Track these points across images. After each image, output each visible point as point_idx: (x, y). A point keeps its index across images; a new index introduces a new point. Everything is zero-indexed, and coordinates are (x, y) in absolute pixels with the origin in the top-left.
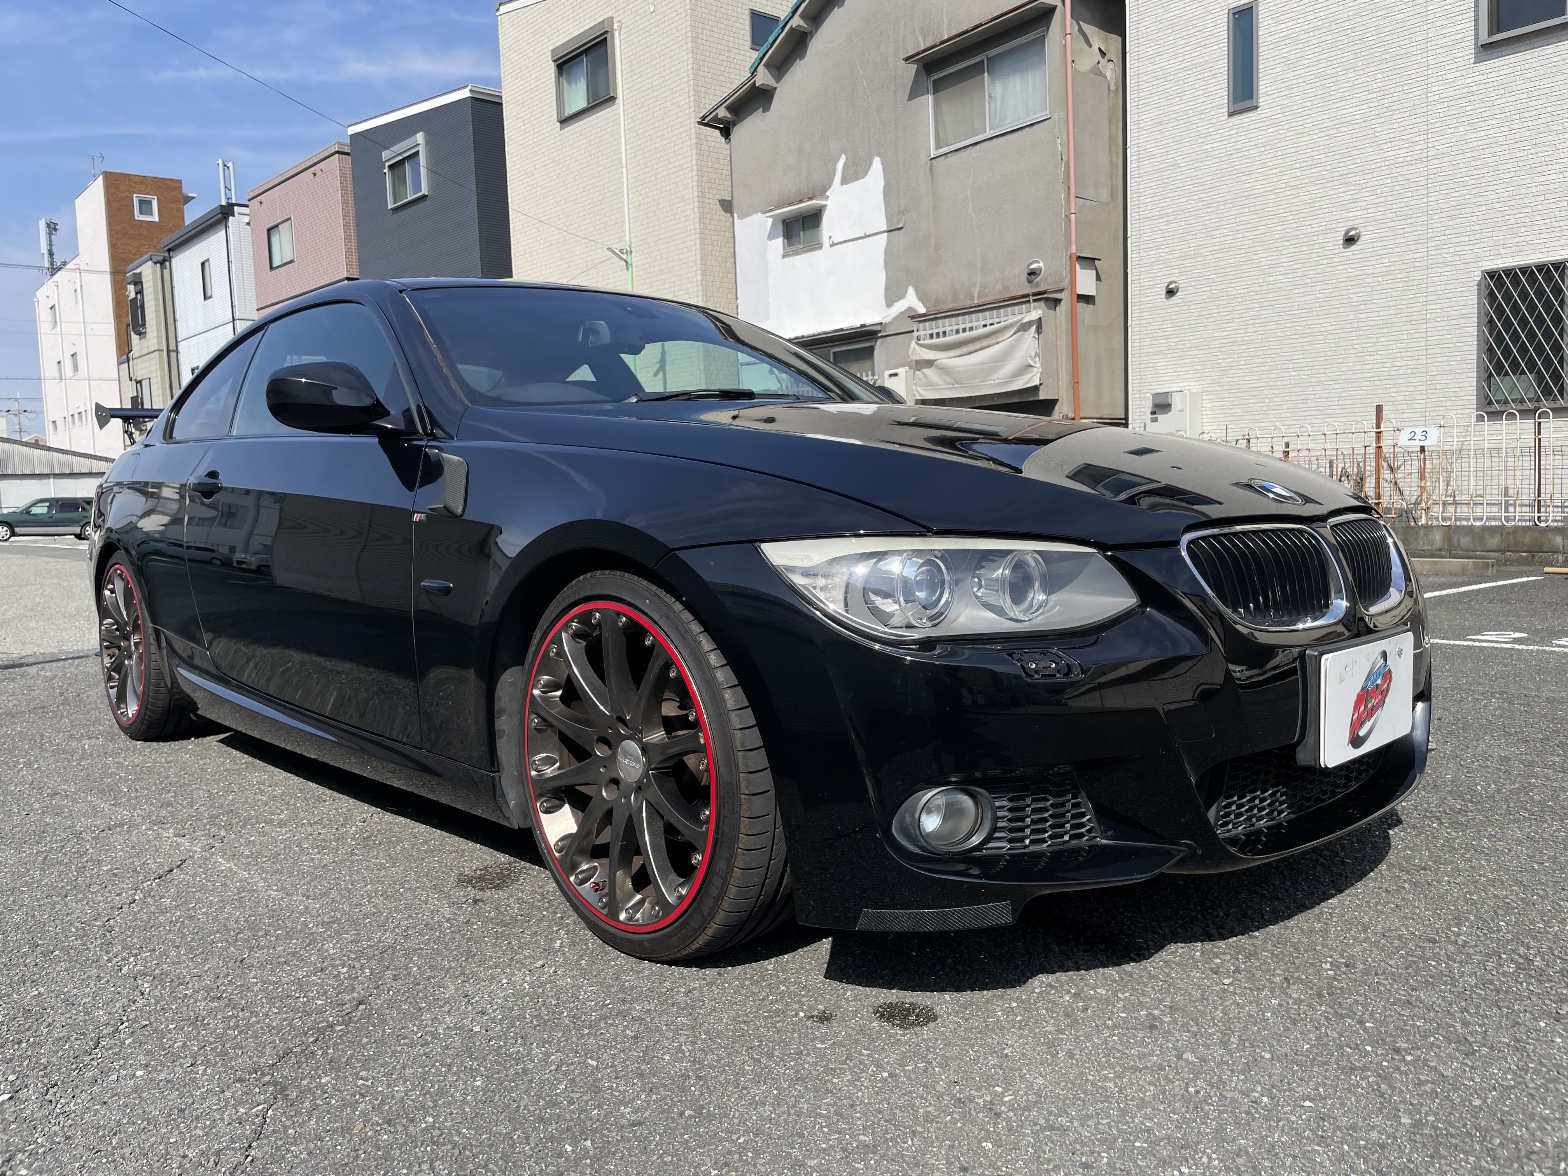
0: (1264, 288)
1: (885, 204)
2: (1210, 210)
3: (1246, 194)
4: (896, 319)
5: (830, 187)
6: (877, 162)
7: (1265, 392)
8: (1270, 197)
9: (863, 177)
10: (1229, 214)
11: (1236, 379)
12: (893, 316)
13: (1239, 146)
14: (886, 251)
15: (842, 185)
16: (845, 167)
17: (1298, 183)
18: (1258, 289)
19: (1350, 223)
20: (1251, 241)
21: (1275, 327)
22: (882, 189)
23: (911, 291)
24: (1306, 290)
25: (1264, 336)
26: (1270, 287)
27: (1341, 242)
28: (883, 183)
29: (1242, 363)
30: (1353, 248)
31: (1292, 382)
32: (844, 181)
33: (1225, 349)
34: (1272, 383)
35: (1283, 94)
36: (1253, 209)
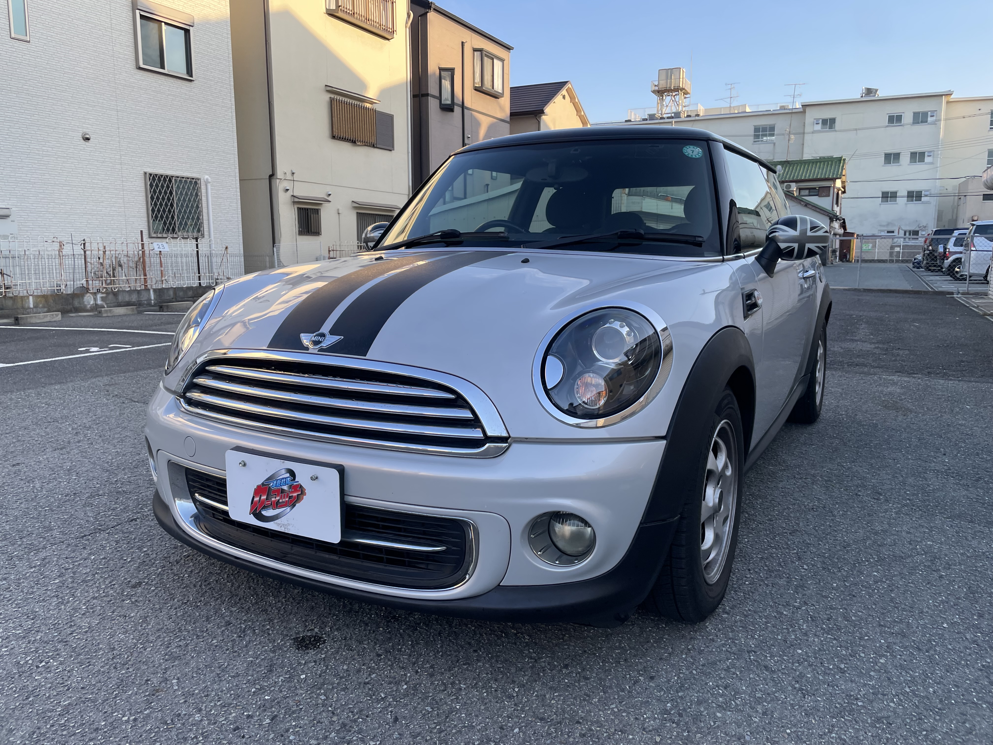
0: (41, 153)
3: (25, 92)
7: (47, 215)
8: (40, 99)
11: (27, 205)
13: (19, 61)
17: (55, 97)
18: (37, 152)
19: (84, 130)
20: (30, 122)
21: (49, 177)
24: (65, 160)
25: (43, 181)
26: (44, 153)
27: (81, 139)
29: (31, 195)
30: (87, 143)
31: (62, 211)
33: (19, 185)
34: (50, 210)
36: (29, 102)
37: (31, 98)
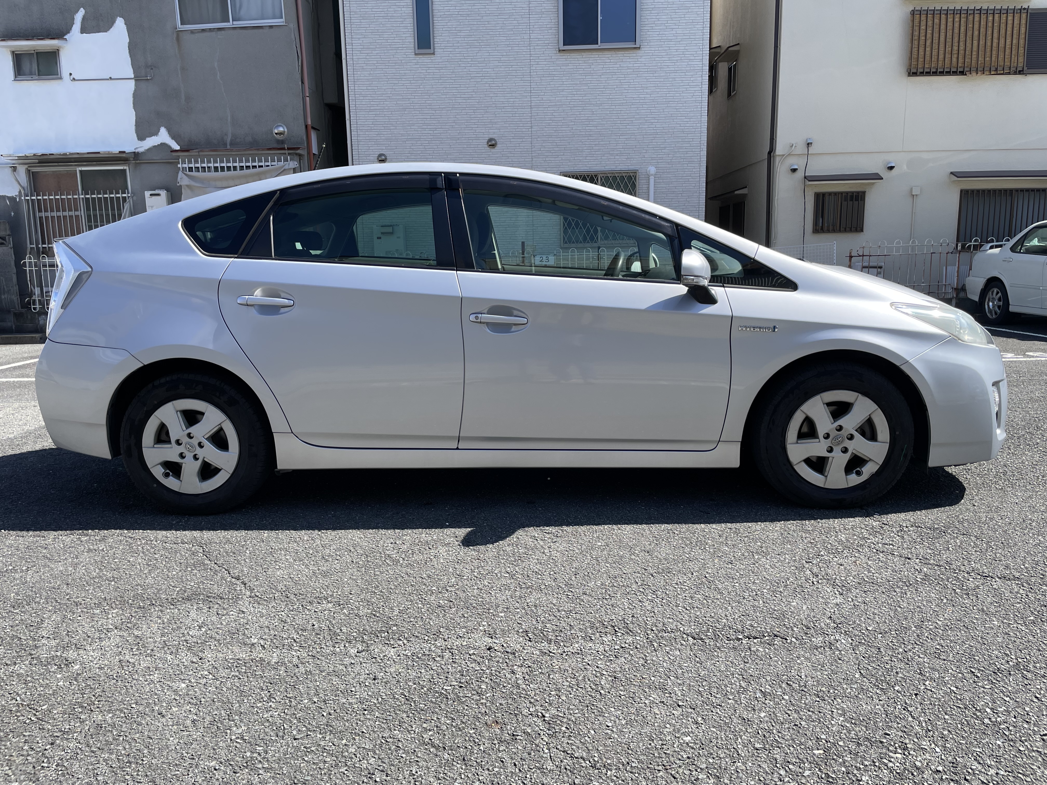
1: (130, 57)
2: (406, 112)
3: (428, 107)
4: (149, 150)
5: (69, 32)
6: (120, 23)
8: (443, 112)
9: (106, 31)
10: (417, 117)
12: (147, 147)
13: (423, 76)
14: (135, 95)
15: (82, 33)
16: (84, 19)
17: (458, 106)
19: (490, 136)
20: (432, 137)
22: (127, 45)
23: (163, 131)
27: (486, 146)
28: (127, 40)
30: (493, 150)
32: (84, 30)
35: (449, 50)
36: (433, 117)
37: (433, 112)
